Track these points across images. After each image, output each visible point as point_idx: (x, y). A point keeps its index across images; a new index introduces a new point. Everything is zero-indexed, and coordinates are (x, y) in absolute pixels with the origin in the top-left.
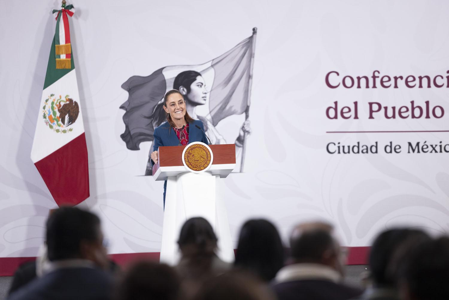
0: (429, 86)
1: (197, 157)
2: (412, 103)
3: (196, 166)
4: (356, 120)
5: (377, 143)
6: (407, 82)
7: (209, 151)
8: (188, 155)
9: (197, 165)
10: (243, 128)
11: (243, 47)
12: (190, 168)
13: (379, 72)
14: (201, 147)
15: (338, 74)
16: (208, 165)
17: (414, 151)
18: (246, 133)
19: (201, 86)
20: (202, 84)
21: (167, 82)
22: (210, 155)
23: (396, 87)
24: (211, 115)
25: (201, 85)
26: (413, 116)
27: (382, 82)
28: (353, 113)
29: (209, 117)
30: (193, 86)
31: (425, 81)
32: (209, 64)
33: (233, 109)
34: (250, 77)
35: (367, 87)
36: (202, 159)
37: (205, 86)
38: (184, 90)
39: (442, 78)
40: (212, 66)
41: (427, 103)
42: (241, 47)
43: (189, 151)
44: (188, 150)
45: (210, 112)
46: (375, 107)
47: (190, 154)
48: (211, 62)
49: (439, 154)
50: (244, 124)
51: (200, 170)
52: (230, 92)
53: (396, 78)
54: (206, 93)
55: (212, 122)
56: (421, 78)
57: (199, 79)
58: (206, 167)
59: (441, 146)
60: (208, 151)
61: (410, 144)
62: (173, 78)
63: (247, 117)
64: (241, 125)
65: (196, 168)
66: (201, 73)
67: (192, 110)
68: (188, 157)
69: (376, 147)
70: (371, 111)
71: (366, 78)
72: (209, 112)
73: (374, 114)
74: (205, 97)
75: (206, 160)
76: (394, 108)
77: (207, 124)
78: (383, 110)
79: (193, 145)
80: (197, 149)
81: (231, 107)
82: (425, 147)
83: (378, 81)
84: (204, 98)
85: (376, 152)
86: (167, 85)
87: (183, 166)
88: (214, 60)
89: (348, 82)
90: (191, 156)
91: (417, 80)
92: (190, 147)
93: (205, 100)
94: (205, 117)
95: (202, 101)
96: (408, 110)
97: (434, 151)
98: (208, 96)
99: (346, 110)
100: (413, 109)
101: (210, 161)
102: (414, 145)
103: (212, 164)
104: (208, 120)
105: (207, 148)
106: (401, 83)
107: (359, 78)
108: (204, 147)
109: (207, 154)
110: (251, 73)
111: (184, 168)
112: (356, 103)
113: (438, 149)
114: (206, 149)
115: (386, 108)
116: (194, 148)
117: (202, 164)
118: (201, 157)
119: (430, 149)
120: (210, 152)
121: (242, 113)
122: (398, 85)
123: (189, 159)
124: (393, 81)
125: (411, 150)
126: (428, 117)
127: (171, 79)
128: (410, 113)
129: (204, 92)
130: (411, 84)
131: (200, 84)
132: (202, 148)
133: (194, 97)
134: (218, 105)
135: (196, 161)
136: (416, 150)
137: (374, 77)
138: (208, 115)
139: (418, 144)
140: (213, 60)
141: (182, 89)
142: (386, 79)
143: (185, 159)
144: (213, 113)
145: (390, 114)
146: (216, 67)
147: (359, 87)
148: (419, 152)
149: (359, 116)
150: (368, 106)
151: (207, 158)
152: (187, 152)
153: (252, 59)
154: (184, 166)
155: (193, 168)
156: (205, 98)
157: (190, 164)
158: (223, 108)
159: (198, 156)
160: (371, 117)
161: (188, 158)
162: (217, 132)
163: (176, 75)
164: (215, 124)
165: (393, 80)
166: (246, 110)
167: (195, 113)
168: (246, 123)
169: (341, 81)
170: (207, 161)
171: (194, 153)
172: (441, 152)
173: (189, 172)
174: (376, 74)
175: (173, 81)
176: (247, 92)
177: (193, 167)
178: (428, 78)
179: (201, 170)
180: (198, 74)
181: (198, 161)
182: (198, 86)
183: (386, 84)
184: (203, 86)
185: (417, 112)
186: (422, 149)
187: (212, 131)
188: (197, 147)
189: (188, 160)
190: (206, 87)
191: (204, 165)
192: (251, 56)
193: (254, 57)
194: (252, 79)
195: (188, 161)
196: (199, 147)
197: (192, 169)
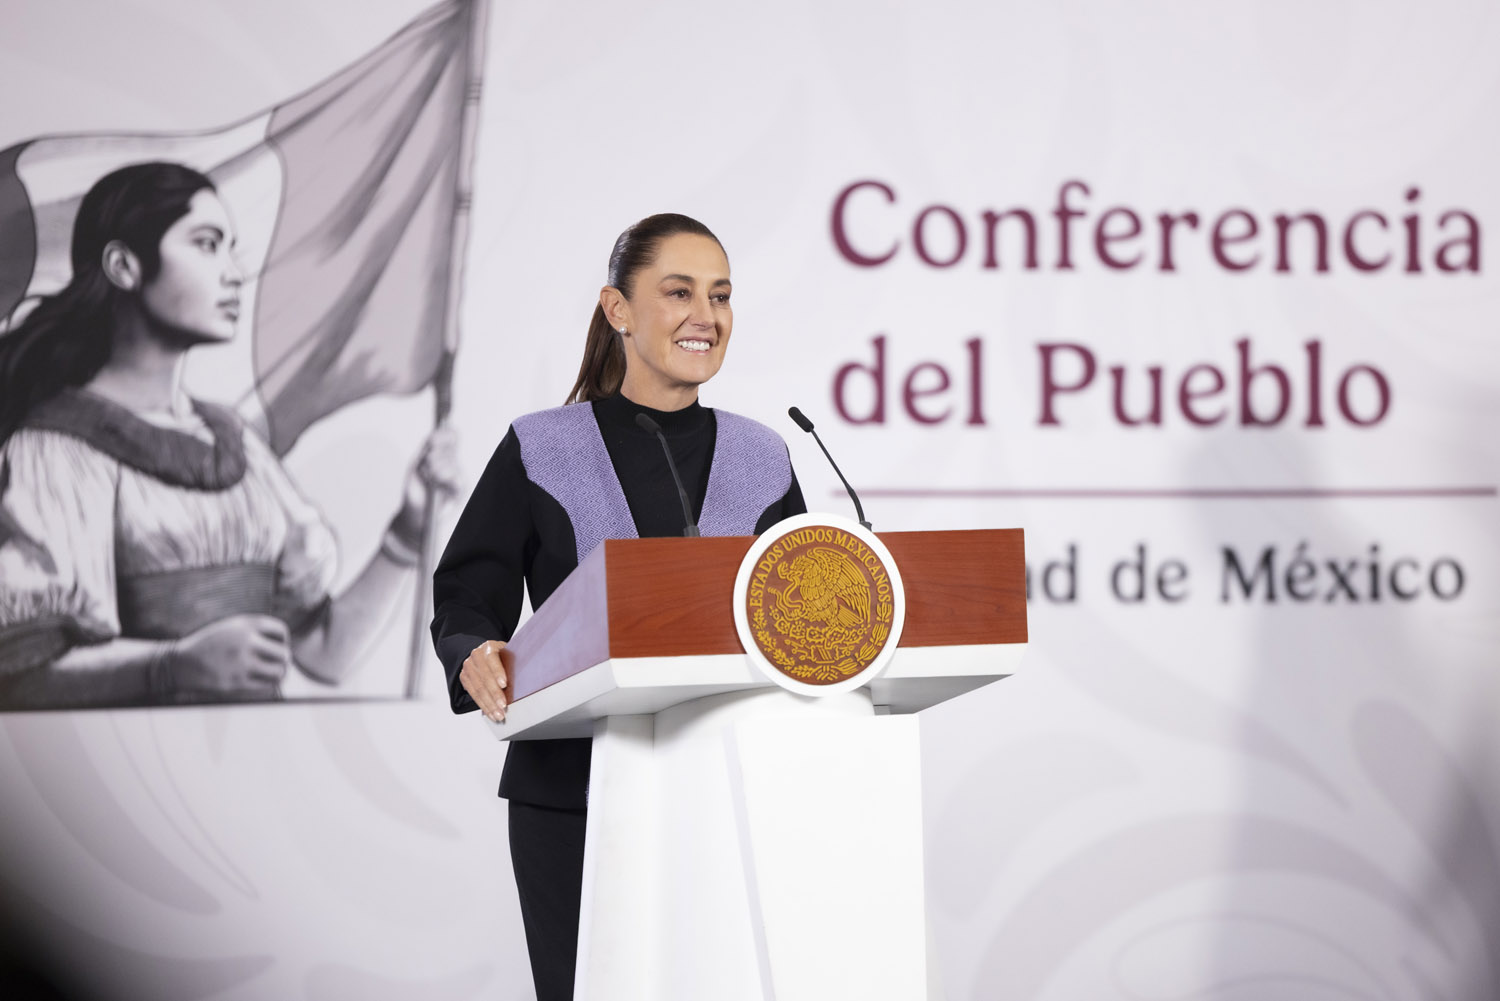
0: (1322, 265)
1: (818, 602)
2: (1244, 347)
3: (813, 658)
4: (976, 433)
5: (1073, 550)
6: (1218, 242)
7: (883, 570)
8: (771, 590)
9: (817, 651)
10: (422, 467)
11: (425, 47)
12: (781, 668)
13: (1085, 189)
14: (838, 547)
15: (890, 194)
16: (880, 649)
17: (1247, 589)
18: (438, 496)
19: (213, 246)
20: (220, 234)
21: (41, 219)
22: (891, 592)
23: (1167, 264)
24: (261, 397)
25: (212, 239)
26: (1248, 417)
27: (1101, 240)
28: (959, 397)
29: (252, 410)
30: (176, 245)
31: (1302, 239)
32: (256, 132)
33: (373, 368)
34: (458, 201)
35: (1032, 262)
36: (846, 616)
37: (233, 243)
38: (125, 264)
39: (1383, 221)
40: (272, 140)
41: (1314, 349)
42: (416, 44)
43: (775, 567)
44: (770, 562)
45: (259, 384)
46: (1068, 368)
47: (782, 584)
48: (263, 122)
49: (1365, 607)
50: (428, 447)
51: (834, 682)
52: (358, 277)
53: (1167, 222)
54: (237, 284)
55: (267, 434)
56: (1283, 223)
57: (204, 208)
58: (869, 663)
59: (1374, 569)
60: (876, 569)
61: (1231, 558)
62: (72, 200)
63: (443, 409)
64: (411, 452)
65: (814, 665)
66: (214, 178)
67: (168, 372)
68: (769, 599)
69: (1072, 570)
70: (1049, 389)
71: (1026, 218)
72: (250, 381)
73: (1062, 404)
74: (235, 302)
75: (866, 623)
76: (1156, 374)
77: (241, 446)
78: (1103, 383)
79: (793, 533)
80: (816, 552)
81: (363, 359)
82: (1301, 571)
83: (1082, 233)
84: (229, 309)
85: (1072, 596)
86: (42, 234)
87: (742, 656)
88: (281, 113)
89: (940, 237)
90: (784, 597)
91: (1268, 233)
92: (777, 542)
93: (233, 318)
94: (234, 410)
95: (217, 325)
96: (1220, 384)
97: (1341, 596)
98: (248, 294)
99: (927, 380)
100: (1247, 377)
101: (889, 626)
102: (1250, 562)
103: (898, 647)
104: (245, 423)
105: (873, 553)
106: (1191, 246)
107: (991, 219)
108: (856, 547)
109: (873, 584)
110: (464, 183)
111: (748, 665)
112: (975, 347)
113: (1360, 581)
114: (866, 559)
115: (1118, 374)
116: (802, 550)
117: (843, 645)
118: (841, 602)
119: (1325, 581)
120: (887, 576)
121: (420, 388)
122: (1179, 255)
123: (774, 612)
124: (1150, 240)
125: (1235, 589)
126: (1315, 419)
127: (61, 203)
128: (1230, 399)
129: (230, 276)
130: (1235, 253)
131: (209, 235)
132: (844, 550)
133: (177, 299)
134: (299, 345)
135: (816, 624)
136: (1260, 590)
137: (1064, 214)
138: (246, 397)
139: (1267, 559)
140: (276, 109)
141: (115, 257)
142: (1119, 225)
143: (750, 612)
144: (274, 387)
145: (1138, 401)
146: (290, 144)
147: (991, 262)
148: (1271, 596)
149: (989, 408)
150: (1034, 362)
151: (874, 609)
152: (761, 576)
153: (471, 110)
154: (744, 652)
155: (797, 670)
156: (232, 310)
157: (781, 645)
158: (321, 363)
159: (828, 596)
160: (1048, 418)
161: (767, 611)
162: (292, 483)
163: (84, 184)
164: (280, 445)
165: (1152, 232)
166: (440, 375)
167: (181, 387)
168: (440, 439)
169: (904, 232)
170: (873, 624)
171: (801, 578)
172: (1375, 594)
173: (772, 688)
174: (1075, 200)
175: (72, 214)
176: (442, 280)
177: (799, 663)
178: (1318, 222)
179: (842, 678)
180: (195, 182)
181: (823, 624)
182: (199, 242)
183: (1118, 251)
184: (224, 247)
185: (1265, 398)
186: (1290, 582)
187: (270, 483)
188: (816, 544)
189: (770, 621)
190: (238, 247)
191: (858, 648)
192: (468, 92)
193: (478, 98)
194: (468, 214)
195: (770, 628)
196: (832, 545)
197: (788, 673)
